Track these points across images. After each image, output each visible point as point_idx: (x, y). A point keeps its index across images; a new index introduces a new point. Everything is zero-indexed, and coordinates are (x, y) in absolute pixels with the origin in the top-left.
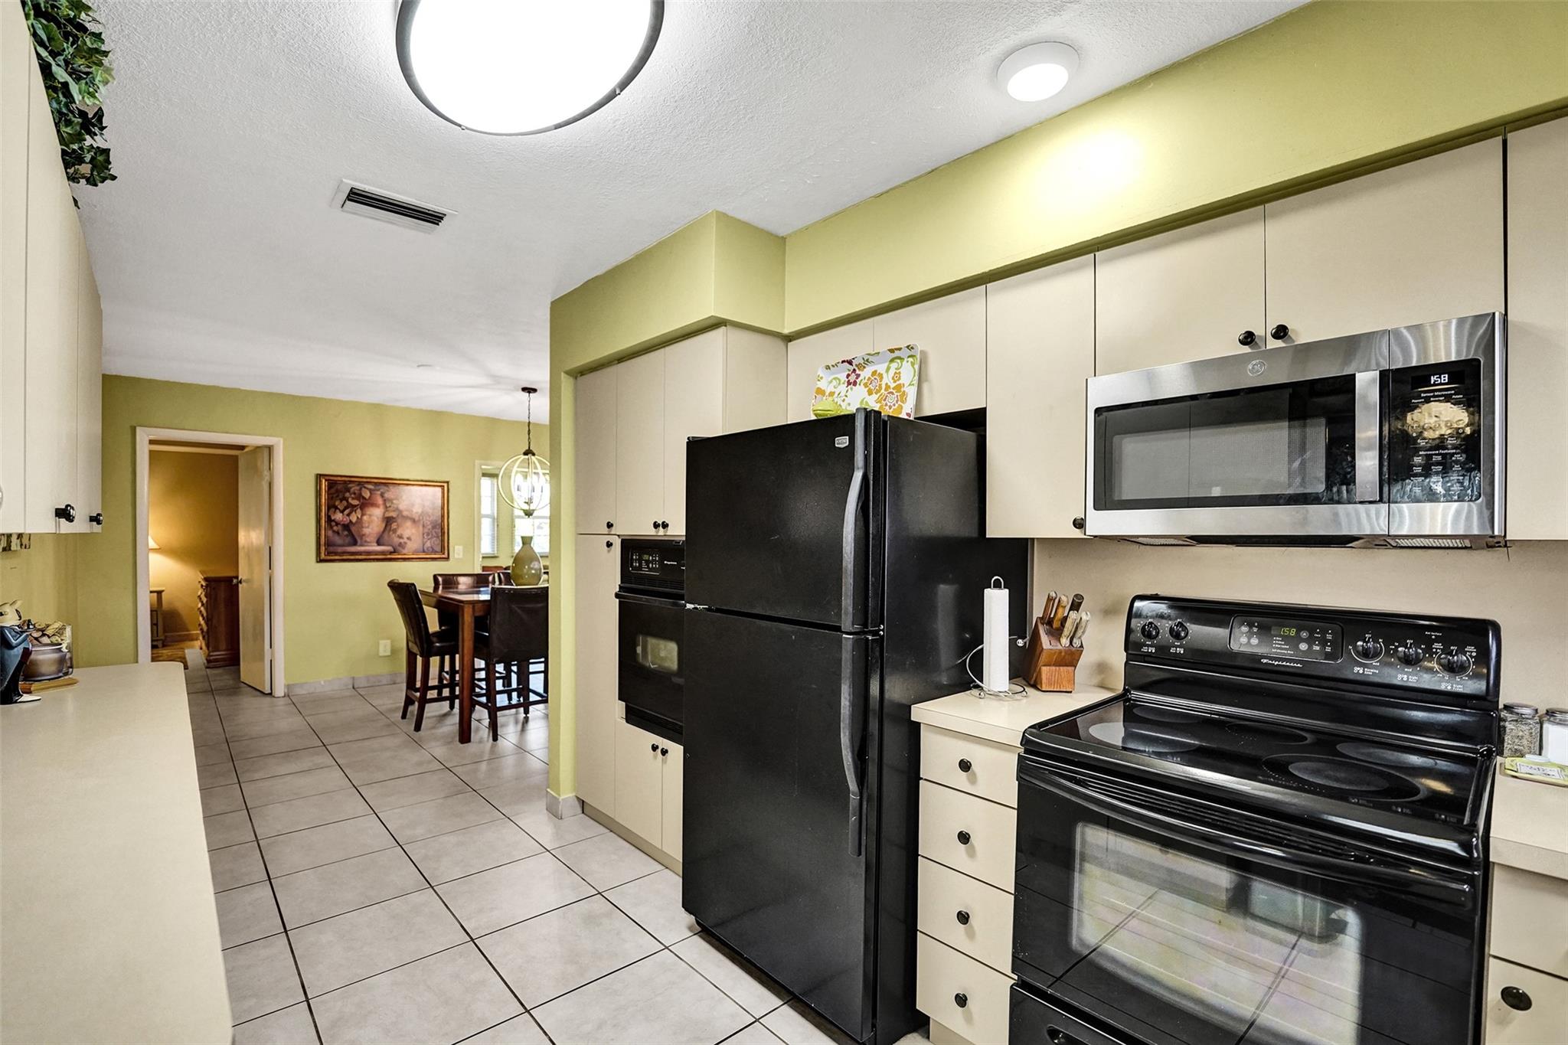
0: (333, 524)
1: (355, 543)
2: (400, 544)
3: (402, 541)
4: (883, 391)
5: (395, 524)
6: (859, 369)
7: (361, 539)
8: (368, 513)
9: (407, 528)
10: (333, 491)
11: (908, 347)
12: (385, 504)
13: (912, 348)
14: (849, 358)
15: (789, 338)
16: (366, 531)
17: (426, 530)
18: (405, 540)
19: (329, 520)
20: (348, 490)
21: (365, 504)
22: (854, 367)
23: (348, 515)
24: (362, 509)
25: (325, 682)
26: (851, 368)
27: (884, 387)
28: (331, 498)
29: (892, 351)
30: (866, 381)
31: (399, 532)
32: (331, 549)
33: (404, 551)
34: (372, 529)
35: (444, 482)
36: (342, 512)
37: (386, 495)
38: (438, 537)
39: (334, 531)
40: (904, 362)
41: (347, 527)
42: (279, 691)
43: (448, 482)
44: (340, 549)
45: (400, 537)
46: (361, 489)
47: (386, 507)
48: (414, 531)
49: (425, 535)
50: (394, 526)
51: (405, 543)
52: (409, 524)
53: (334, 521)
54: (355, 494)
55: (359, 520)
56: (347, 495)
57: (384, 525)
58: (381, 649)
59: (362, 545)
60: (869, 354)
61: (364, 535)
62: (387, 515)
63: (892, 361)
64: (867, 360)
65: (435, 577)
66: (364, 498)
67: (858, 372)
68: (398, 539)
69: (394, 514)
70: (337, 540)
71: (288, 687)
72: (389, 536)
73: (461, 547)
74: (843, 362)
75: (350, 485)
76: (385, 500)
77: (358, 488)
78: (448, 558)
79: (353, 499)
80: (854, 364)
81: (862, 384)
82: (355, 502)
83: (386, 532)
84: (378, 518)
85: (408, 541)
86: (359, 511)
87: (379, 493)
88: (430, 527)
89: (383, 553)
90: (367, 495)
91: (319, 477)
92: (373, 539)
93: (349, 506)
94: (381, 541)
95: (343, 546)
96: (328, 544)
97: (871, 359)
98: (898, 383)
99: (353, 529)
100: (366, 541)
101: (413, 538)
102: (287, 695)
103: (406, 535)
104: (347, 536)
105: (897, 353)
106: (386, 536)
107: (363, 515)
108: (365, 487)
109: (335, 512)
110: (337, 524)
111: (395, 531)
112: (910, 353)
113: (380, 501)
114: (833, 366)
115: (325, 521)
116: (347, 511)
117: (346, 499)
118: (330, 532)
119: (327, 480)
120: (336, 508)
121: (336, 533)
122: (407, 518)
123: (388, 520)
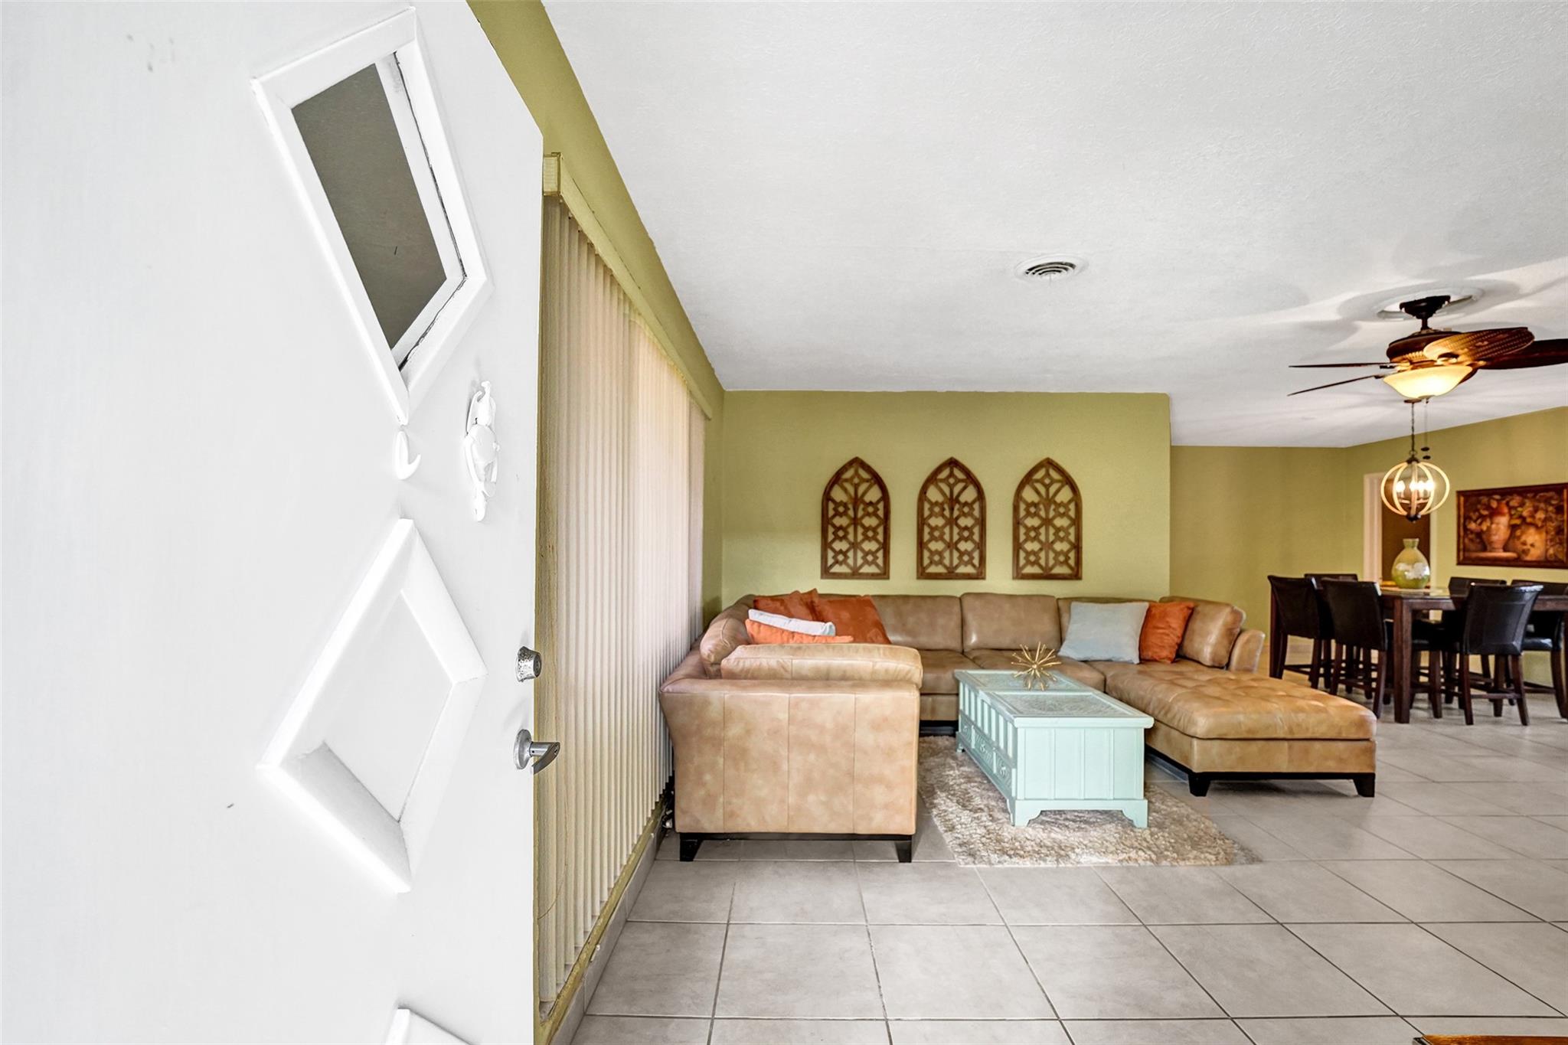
0: (1469, 532)
1: (1485, 549)
2: (1524, 551)
3: (1525, 547)
5: (1519, 531)
7: (1491, 545)
10: (1468, 504)
12: (1510, 513)
16: (1495, 538)
17: (1549, 537)
18: (1528, 547)
19: (1466, 529)
20: (1479, 502)
21: (1494, 513)
23: (1480, 524)
28: (1467, 511)
31: (1523, 538)
32: (1468, 554)
36: (1475, 521)
39: (1469, 539)
41: (1479, 534)
44: (1474, 555)
45: (1524, 544)
48: (1537, 537)
49: (1548, 543)
50: (1518, 533)
51: (1529, 550)
52: (1532, 530)
53: (1469, 529)
54: (1485, 504)
55: (1489, 528)
56: (1479, 506)
57: (1509, 532)
59: (1491, 551)
61: (1492, 542)
66: (1492, 508)
68: (1522, 546)
69: (1518, 522)
70: (1472, 546)
72: (1514, 543)
75: (1481, 498)
77: (1487, 499)
79: (1484, 509)
82: (1485, 513)
83: (1511, 541)
84: (1504, 526)
87: (1504, 502)
88: (1553, 533)
89: (1509, 559)
90: (1494, 504)
91: (1459, 493)
92: (1499, 545)
94: (1507, 548)
95: (1476, 551)
96: (1465, 550)
99: (1484, 537)
100: (1494, 548)
101: (1537, 544)
106: (1511, 543)
107: (1492, 523)
109: (1470, 523)
110: (1472, 532)
111: (1519, 538)
113: (1506, 510)
115: (1463, 530)
116: (1479, 521)
117: (1478, 510)
118: (1466, 541)
119: (1463, 496)
120: (1470, 518)
121: (1471, 540)
122: (1531, 524)
123: (1513, 528)
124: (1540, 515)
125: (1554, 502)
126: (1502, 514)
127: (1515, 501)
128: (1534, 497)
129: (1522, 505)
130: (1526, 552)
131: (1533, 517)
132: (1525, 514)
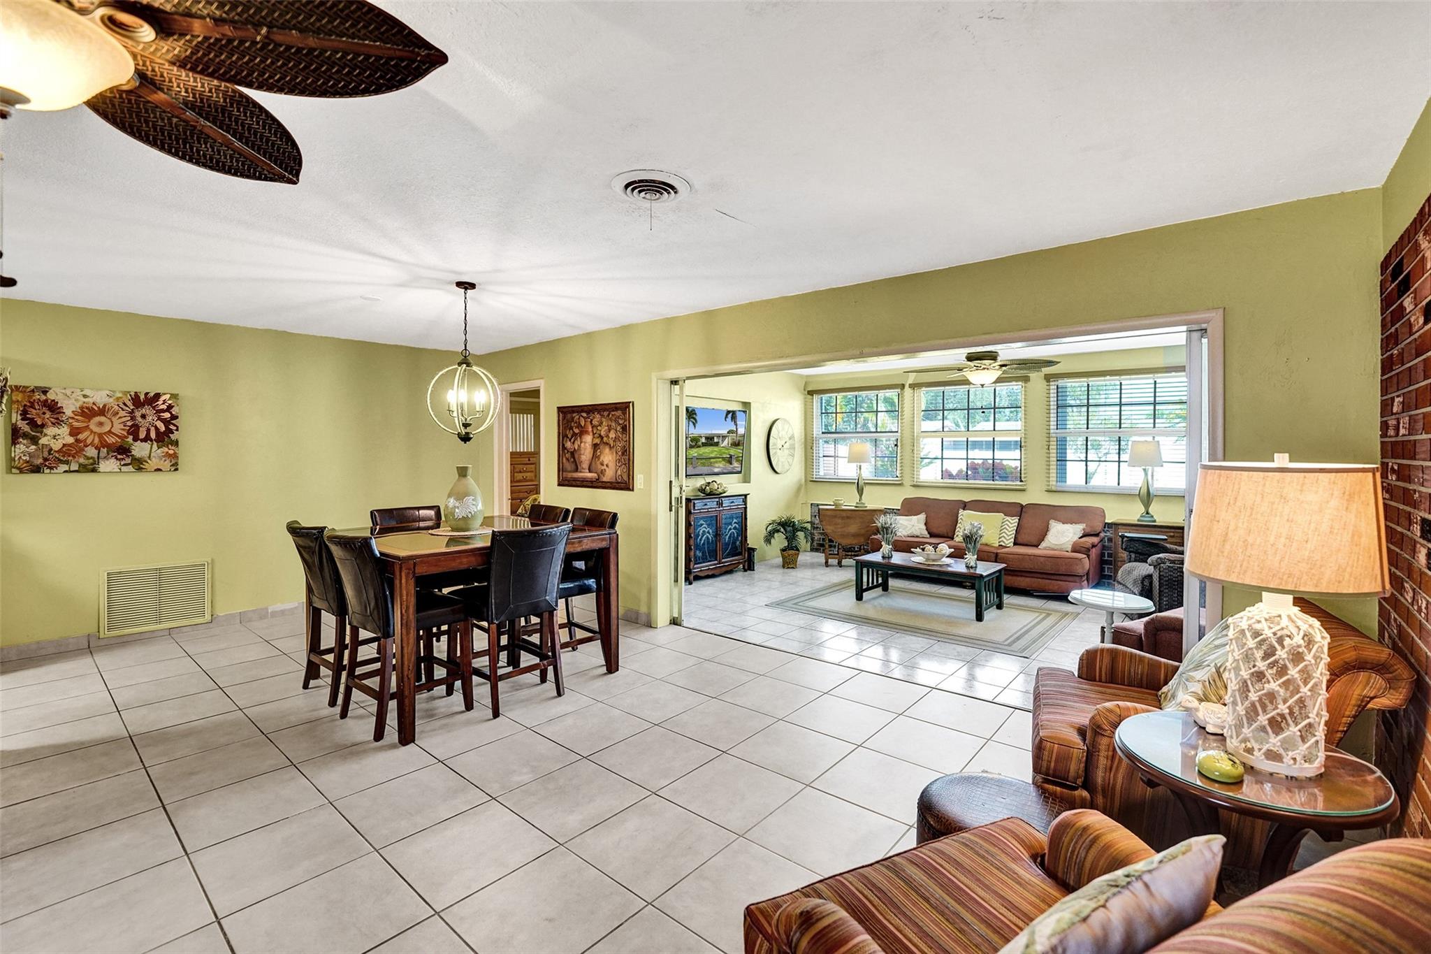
0: (566, 450)
1: (576, 470)
3: (603, 468)
5: (599, 450)
7: (580, 465)
8: (584, 440)
9: (606, 455)
10: (565, 421)
12: (593, 431)
16: (583, 458)
17: (617, 457)
18: (605, 467)
19: (564, 447)
20: (573, 419)
21: (583, 432)
23: (573, 443)
24: (580, 437)
28: (565, 429)
31: (602, 458)
32: (565, 474)
33: (605, 479)
34: (586, 456)
36: (570, 440)
37: (593, 422)
38: (626, 466)
41: (573, 454)
43: (631, 403)
44: (570, 475)
45: (603, 465)
47: (594, 434)
48: (610, 457)
49: (617, 463)
50: (598, 453)
51: (605, 471)
52: (607, 450)
54: (576, 422)
55: (579, 446)
57: (592, 452)
59: (581, 472)
61: (581, 462)
62: (594, 442)
66: (581, 426)
68: (600, 466)
69: (597, 441)
70: (568, 466)
72: (596, 463)
73: (642, 476)
75: (573, 415)
76: (592, 427)
77: (578, 417)
78: (633, 488)
79: (576, 428)
82: (577, 431)
83: (594, 461)
84: (589, 445)
85: (607, 469)
86: (579, 439)
87: (589, 420)
88: (620, 453)
89: (591, 480)
90: (582, 422)
91: (559, 409)
92: (585, 465)
93: (574, 434)
94: (591, 469)
95: (570, 472)
96: (564, 470)
99: (576, 456)
100: (583, 468)
101: (610, 465)
103: (605, 463)
104: (572, 462)
107: (581, 442)
108: (582, 416)
109: (566, 440)
111: (599, 458)
113: (590, 428)
115: (562, 449)
116: (573, 440)
117: (572, 428)
118: (564, 460)
119: (562, 412)
120: (567, 437)
121: (567, 459)
122: (607, 444)
123: (595, 446)
124: (612, 435)
125: (621, 422)
126: (587, 432)
127: (597, 418)
128: (608, 415)
129: (601, 424)
130: (603, 472)
131: (608, 436)
132: (603, 433)
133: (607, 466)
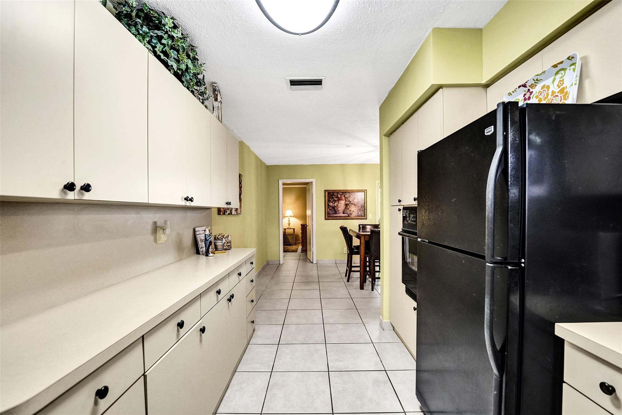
0: (329, 207)
1: (336, 213)
2: (350, 214)
3: (351, 212)
4: (550, 97)
5: (349, 206)
6: (532, 88)
7: (338, 212)
8: (340, 202)
9: (353, 208)
10: (329, 195)
11: (568, 58)
12: (345, 199)
13: (573, 58)
14: (523, 83)
15: (487, 86)
16: (339, 209)
17: (359, 208)
18: (352, 212)
19: (328, 205)
20: (334, 195)
21: (339, 199)
22: (528, 88)
23: (334, 203)
24: (338, 201)
25: (327, 260)
26: (526, 89)
27: (550, 93)
28: (329, 198)
29: (555, 66)
30: (537, 94)
31: (350, 209)
32: (329, 215)
33: (352, 216)
34: (341, 208)
35: (365, 190)
36: (332, 202)
37: (346, 196)
38: (363, 211)
39: (330, 209)
40: (567, 71)
41: (333, 208)
42: (315, 262)
43: (366, 190)
44: (332, 215)
45: (350, 211)
46: (338, 194)
48: (355, 208)
49: (359, 210)
50: (348, 207)
52: (353, 206)
53: (330, 206)
54: (336, 196)
55: (337, 205)
56: (334, 196)
57: (345, 207)
58: (344, 251)
59: (338, 214)
60: (537, 75)
61: (339, 210)
62: (346, 203)
63: (557, 73)
64: (537, 80)
65: (359, 226)
66: (339, 197)
67: (531, 90)
68: (349, 212)
69: (348, 203)
70: (331, 212)
71: (317, 261)
72: (347, 211)
73: (371, 214)
74: (519, 87)
75: (334, 193)
76: (345, 198)
77: (337, 194)
78: (366, 219)
79: (335, 198)
80: (527, 86)
81: (534, 97)
82: (336, 199)
83: (346, 209)
84: (343, 204)
85: (353, 212)
86: (337, 202)
87: (343, 195)
88: (360, 207)
89: (345, 217)
90: (339, 196)
91: (325, 191)
92: (341, 212)
93: (334, 200)
94: (344, 213)
96: (328, 213)
97: (539, 78)
98: (561, 87)
99: (335, 208)
100: (339, 213)
102: (316, 263)
103: (352, 210)
104: (333, 211)
105: (560, 67)
106: (346, 210)
107: (338, 203)
108: (339, 194)
109: (330, 203)
110: (331, 207)
111: (348, 209)
112: (572, 62)
113: (344, 198)
114: (513, 92)
116: (333, 203)
117: (333, 198)
118: (329, 210)
119: (327, 192)
120: (330, 201)
121: (331, 210)
122: (352, 204)
124: (356, 201)
126: (342, 200)
128: (353, 194)
131: (353, 201)
133: (353, 211)
